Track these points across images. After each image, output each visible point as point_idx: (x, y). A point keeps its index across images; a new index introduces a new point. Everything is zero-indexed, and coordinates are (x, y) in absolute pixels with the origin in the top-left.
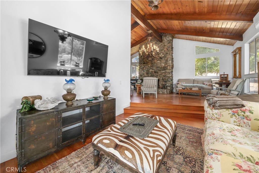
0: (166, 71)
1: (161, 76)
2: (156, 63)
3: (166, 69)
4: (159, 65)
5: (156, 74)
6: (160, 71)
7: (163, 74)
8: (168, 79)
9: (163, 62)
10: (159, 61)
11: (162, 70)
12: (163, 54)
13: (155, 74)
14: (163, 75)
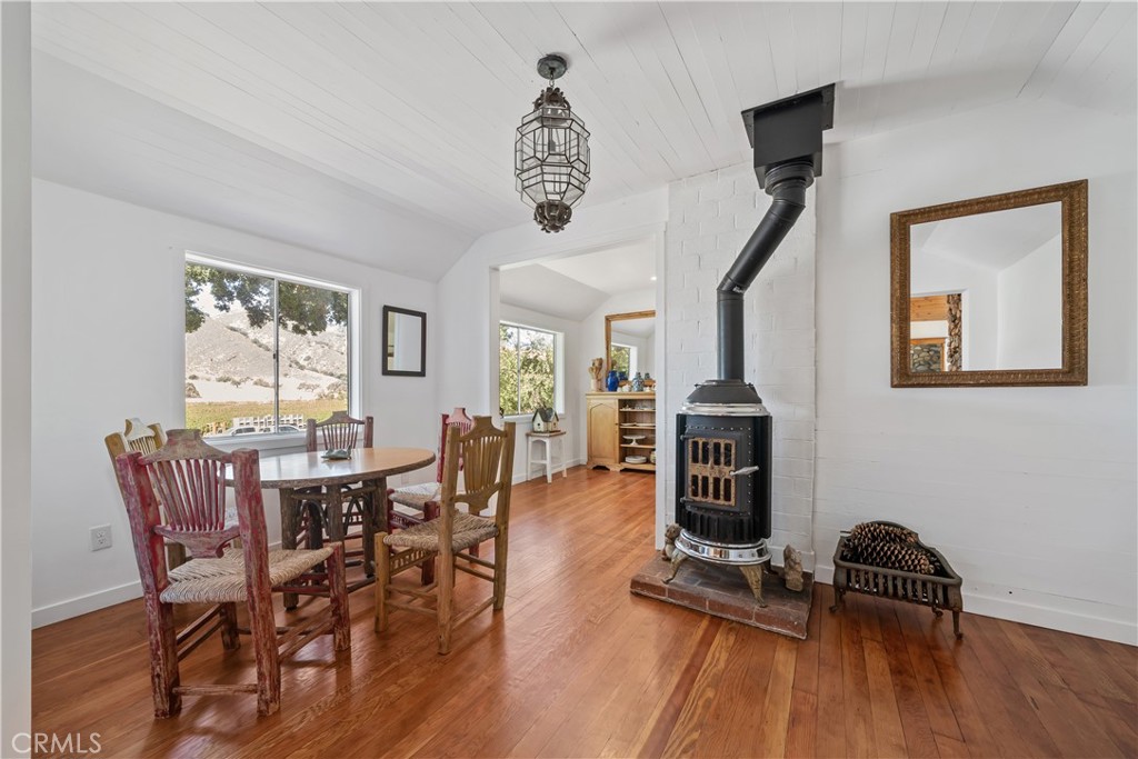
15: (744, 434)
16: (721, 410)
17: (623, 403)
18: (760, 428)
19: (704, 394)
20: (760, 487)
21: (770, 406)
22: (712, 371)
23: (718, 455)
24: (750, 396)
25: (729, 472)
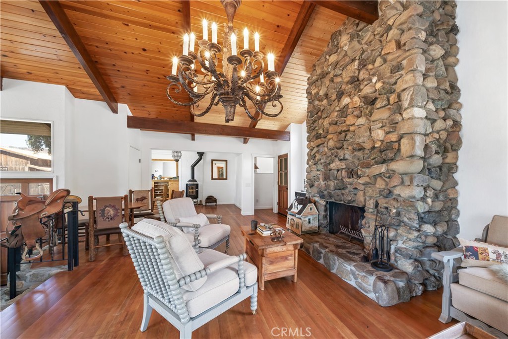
0: (394, 166)
1: (370, 191)
2: (352, 128)
3: (391, 155)
4: (362, 138)
5: (351, 180)
6: (369, 166)
7: (380, 184)
8: (403, 213)
9: (381, 120)
10: (362, 121)
11: (377, 163)
12: (379, 80)
13: (348, 180)
14: (377, 186)
15: (196, 186)
16: (192, 183)
17: (155, 183)
18: (197, 185)
19: (190, 181)
20: (197, 192)
21: (198, 182)
22: (190, 178)
23: (193, 188)
24: (196, 181)
25: (194, 190)
